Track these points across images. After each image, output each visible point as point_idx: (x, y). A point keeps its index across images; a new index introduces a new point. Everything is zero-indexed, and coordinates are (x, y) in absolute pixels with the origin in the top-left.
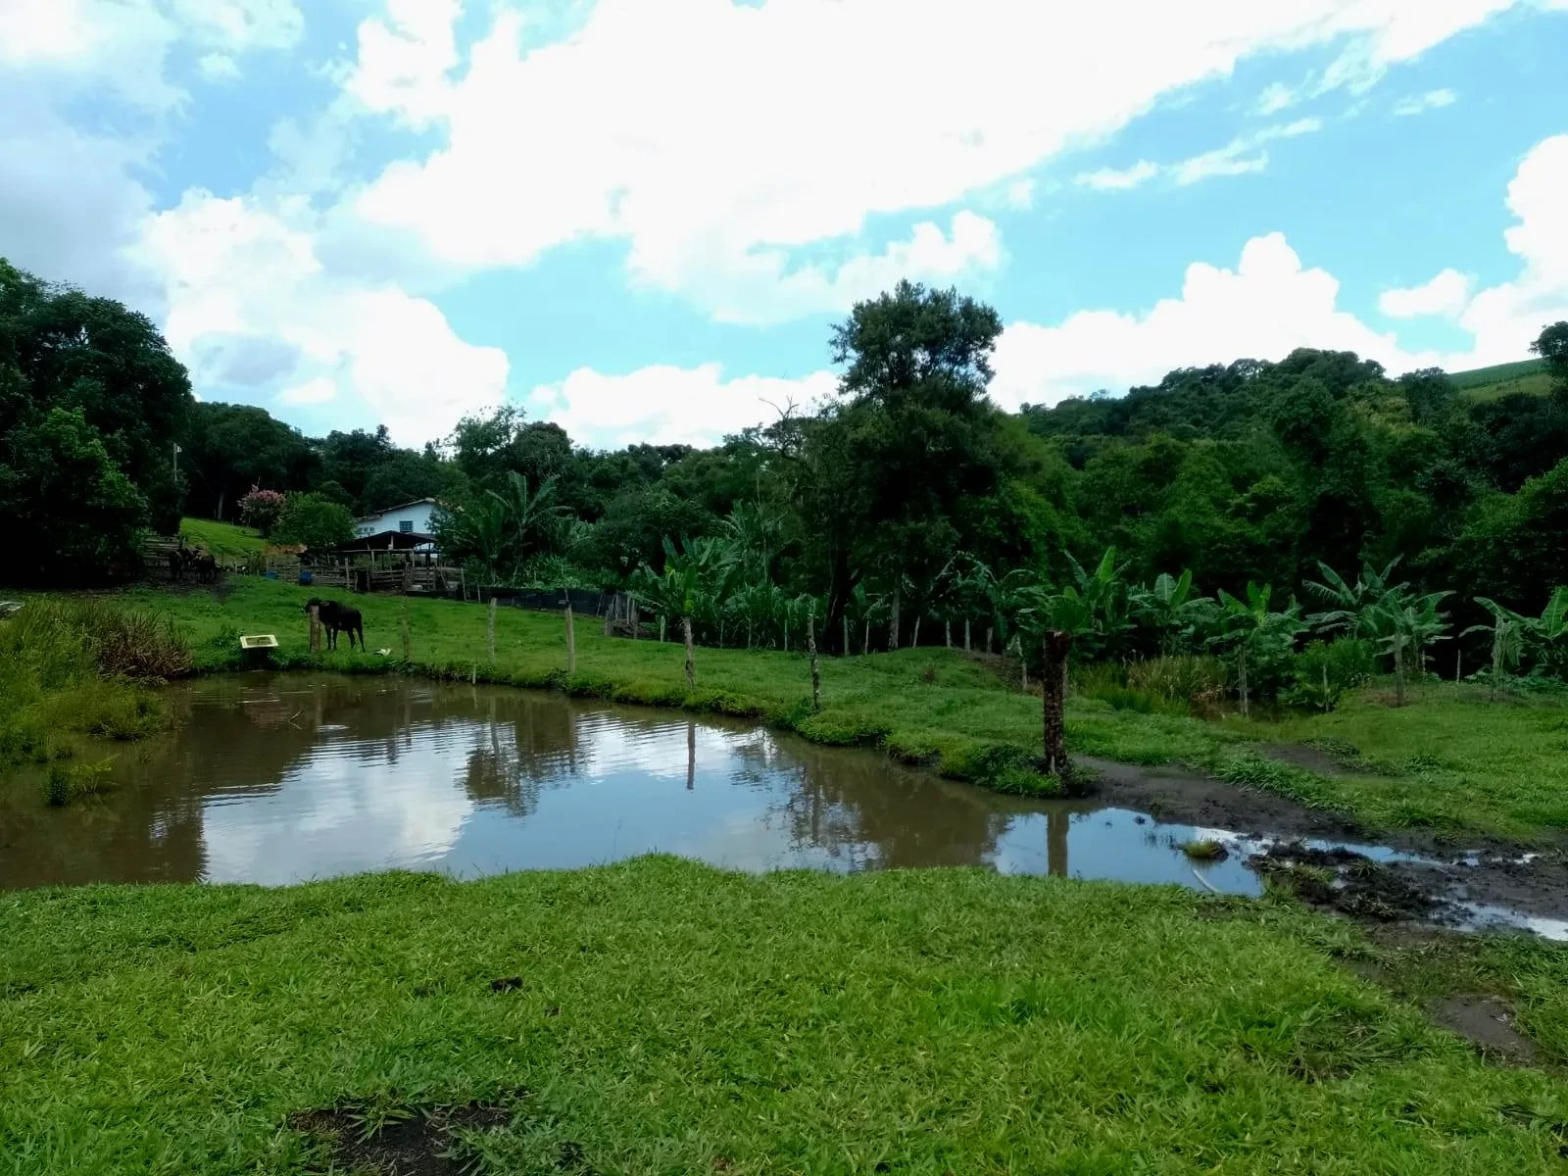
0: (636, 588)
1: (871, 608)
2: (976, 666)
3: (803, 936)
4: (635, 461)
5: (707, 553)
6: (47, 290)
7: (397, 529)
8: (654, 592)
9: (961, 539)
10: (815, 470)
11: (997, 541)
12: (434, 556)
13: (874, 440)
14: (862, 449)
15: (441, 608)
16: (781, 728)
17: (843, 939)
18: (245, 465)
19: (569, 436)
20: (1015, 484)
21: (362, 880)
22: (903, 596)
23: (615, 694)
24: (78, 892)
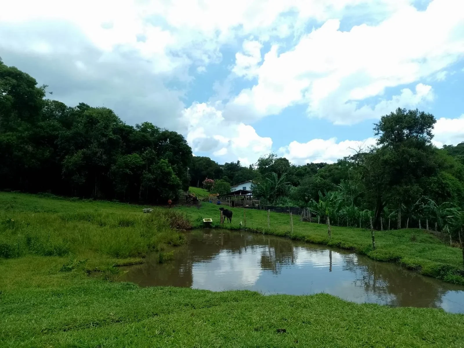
0: (310, 207)
1: (390, 215)
2: (432, 236)
3: (378, 327)
4: (309, 168)
5: (332, 196)
6: (160, 130)
7: (242, 189)
8: (316, 207)
9: (423, 192)
10: (369, 170)
11: (437, 193)
12: (252, 197)
13: (390, 159)
14: (386, 162)
15: (253, 211)
16: (361, 254)
17: (392, 331)
18: (204, 173)
19: (289, 161)
20: (443, 172)
21: (237, 292)
22: (402, 211)
23: (306, 240)
24: (167, 288)
